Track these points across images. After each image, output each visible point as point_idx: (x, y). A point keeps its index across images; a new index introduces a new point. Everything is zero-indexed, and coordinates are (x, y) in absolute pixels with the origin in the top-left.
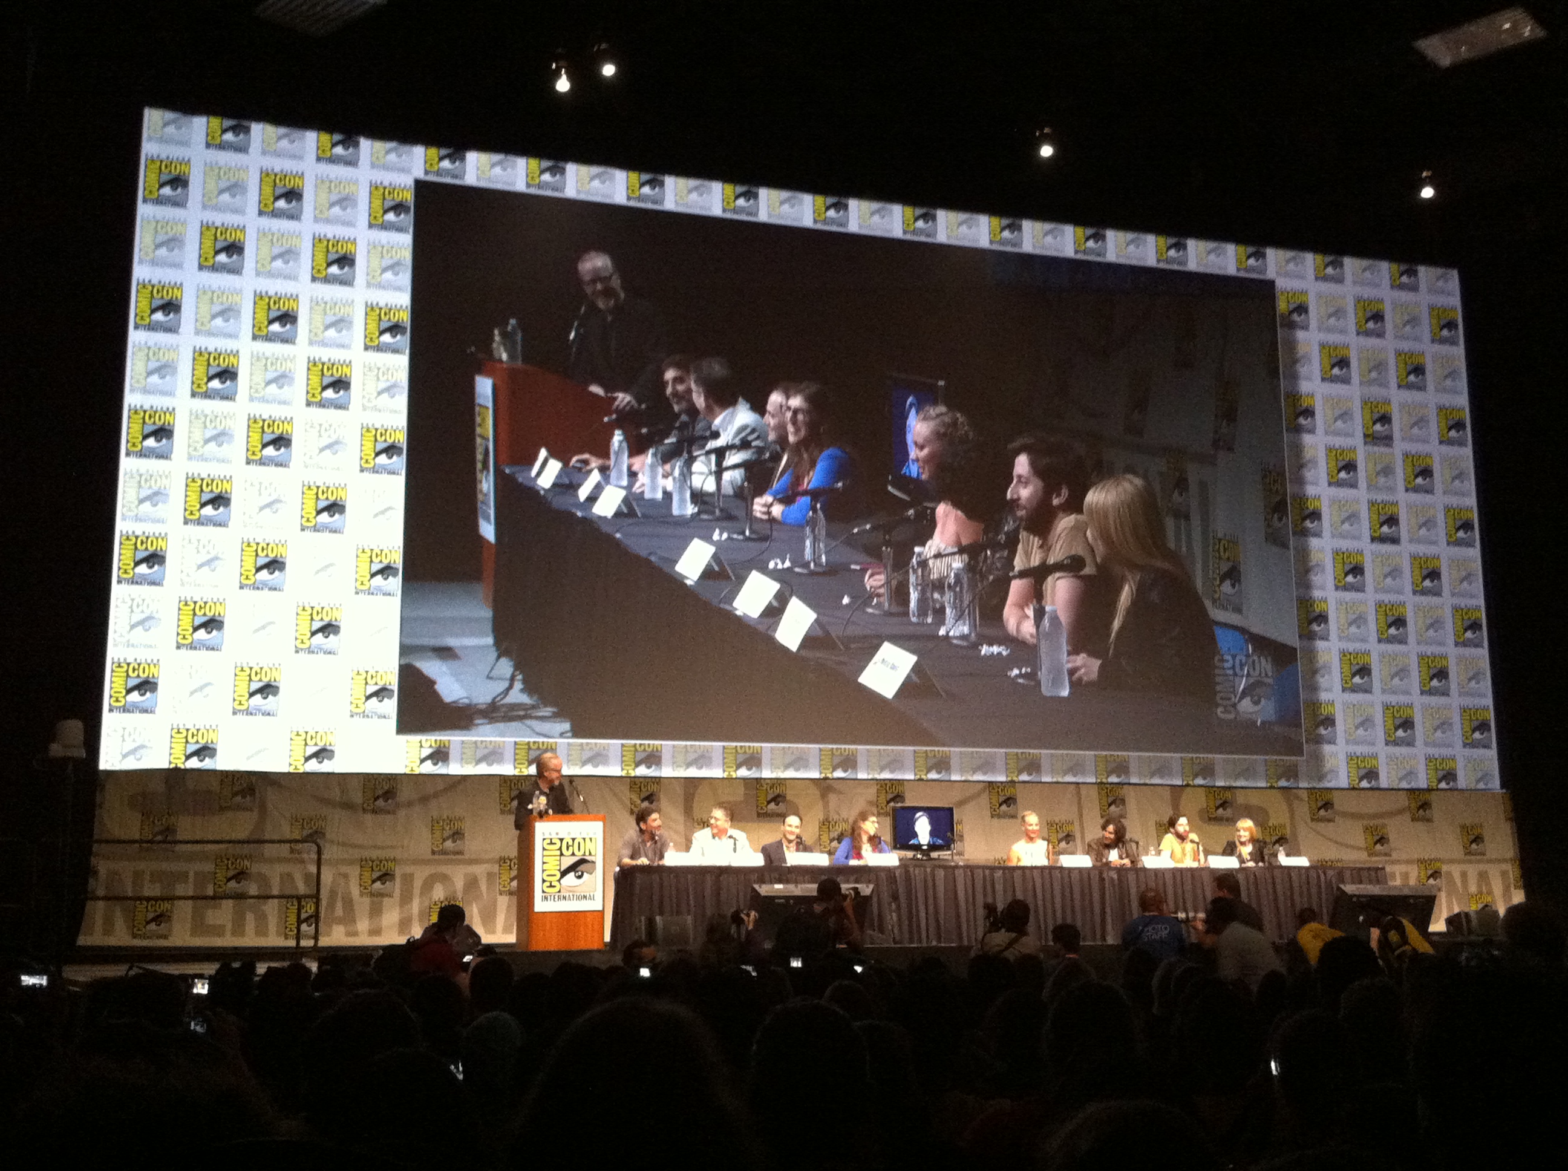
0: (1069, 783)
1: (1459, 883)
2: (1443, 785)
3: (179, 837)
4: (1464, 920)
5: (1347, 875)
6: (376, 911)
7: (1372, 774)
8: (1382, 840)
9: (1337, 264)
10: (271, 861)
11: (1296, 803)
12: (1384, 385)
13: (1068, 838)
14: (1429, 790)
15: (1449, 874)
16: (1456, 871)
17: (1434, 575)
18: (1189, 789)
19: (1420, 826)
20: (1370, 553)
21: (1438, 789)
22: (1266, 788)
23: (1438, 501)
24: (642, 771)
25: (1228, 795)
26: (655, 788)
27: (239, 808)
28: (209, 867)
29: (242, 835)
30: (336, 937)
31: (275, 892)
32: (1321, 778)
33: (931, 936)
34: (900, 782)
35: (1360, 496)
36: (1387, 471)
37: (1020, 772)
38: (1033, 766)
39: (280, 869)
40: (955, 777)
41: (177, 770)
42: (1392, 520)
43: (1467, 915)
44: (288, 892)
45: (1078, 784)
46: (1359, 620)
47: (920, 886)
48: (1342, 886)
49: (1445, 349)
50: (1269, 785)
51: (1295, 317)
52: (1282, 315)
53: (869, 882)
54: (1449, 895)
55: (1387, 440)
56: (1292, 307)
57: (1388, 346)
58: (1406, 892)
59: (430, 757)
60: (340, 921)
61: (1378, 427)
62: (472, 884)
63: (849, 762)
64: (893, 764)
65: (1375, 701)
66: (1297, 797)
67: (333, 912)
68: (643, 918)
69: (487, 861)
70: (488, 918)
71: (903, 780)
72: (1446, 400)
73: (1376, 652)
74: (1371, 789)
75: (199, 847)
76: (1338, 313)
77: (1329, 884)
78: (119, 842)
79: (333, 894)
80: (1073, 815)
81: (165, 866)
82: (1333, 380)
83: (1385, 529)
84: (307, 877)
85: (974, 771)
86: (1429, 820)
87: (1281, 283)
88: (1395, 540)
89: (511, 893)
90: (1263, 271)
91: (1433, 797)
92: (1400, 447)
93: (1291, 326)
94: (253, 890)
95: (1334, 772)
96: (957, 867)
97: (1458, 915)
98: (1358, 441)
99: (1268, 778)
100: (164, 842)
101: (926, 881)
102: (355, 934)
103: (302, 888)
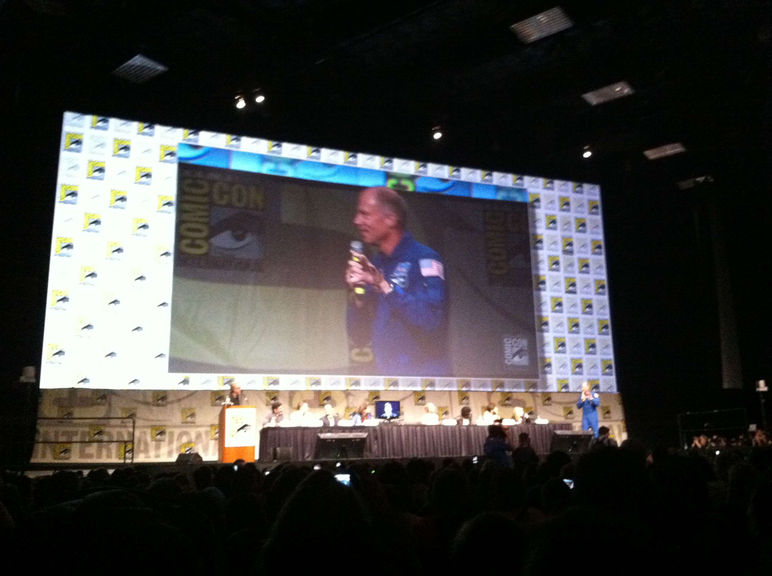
0: (446, 391)
3: (75, 417)
5: (557, 427)
6: (158, 447)
7: (566, 386)
8: (571, 413)
9: (552, 183)
10: (113, 426)
11: (537, 398)
12: (570, 231)
13: (446, 413)
17: (590, 306)
20: (565, 298)
23: (591, 277)
24: (271, 387)
26: (276, 395)
27: (99, 404)
28: (87, 429)
29: (101, 416)
30: (141, 458)
31: (115, 439)
32: (547, 388)
33: (391, 454)
35: (561, 275)
36: (571, 265)
37: (427, 387)
38: (432, 384)
39: (118, 429)
40: (401, 388)
41: (74, 388)
42: (573, 285)
44: (121, 439)
45: (450, 391)
46: (561, 324)
47: (386, 434)
48: (556, 432)
49: (593, 217)
50: (526, 391)
51: (536, 204)
52: (530, 204)
53: (365, 432)
55: (571, 252)
56: (534, 199)
57: (572, 215)
58: (579, 434)
60: (142, 452)
61: (568, 248)
62: (199, 436)
63: (357, 383)
64: (376, 383)
65: (567, 357)
66: (537, 396)
67: (140, 447)
68: (271, 449)
69: (205, 426)
71: (379, 390)
73: (568, 337)
74: (566, 392)
75: (82, 421)
76: (552, 202)
78: (49, 418)
79: (139, 441)
80: (448, 405)
81: (68, 429)
82: (550, 228)
83: (571, 288)
84: (129, 433)
85: (408, 386)
87: (531, 190)
88: (574, 292)
89: (216, 439)
90: (522, 185)
92: (576, 255)
93: (534, 207)
94: (105, 438)
95: (551, 385)
96: (401, 425)
98: (559, 253)
99: (526, 388)
100: (68, 418)
101: (389, 432)
102: (149, 457)
103: (126, 438)
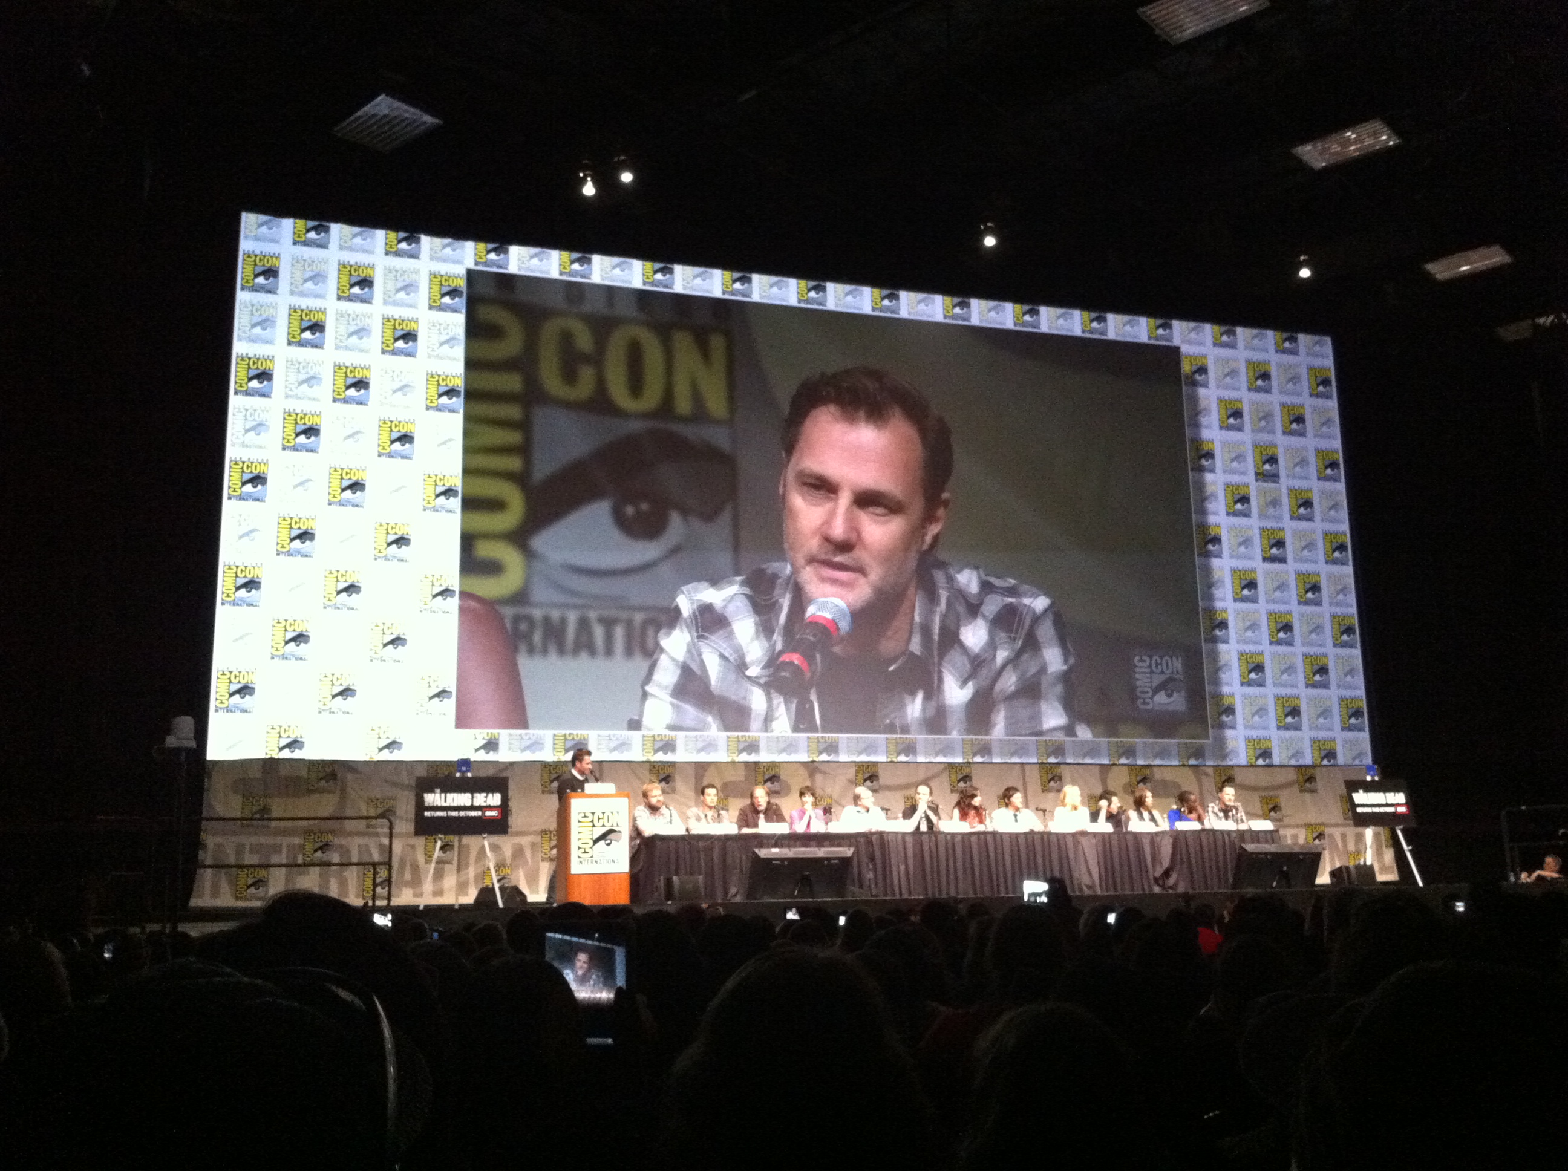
0: (1015, 763)
1: (1340, 844)
2: (1325, 762)
3: (274, 814)
4: (1345, 875)
5: (1247, 836)
6: (439, 876)
7: (1266, 754)
8: (1275, 808)
9: (1231, 333)
10: (350, 834)
11: (1204, 779)
12: (1271, 432)
14: (1313, 766)
15: (1331, 836)
16: (1337, 833)
17: (1315, 588)
18: (1115, 768)
19: (1307, 795)
20: (1262, 570)
21: (1320, 766)
22: (1179, 766)
23: (1318, 527)
24: (660, 757)
25: (1148, 772)
26: (670, 771)
27: (322, 791)
28: (297, 840)
29: (326, 814)
30: (405, 898)
31: (355, 860)
32: (1224, 757)
33: (904, 891)
34: (875, 764)
35: (1253, 524)
36: (1275, 503)
37: (975, 755)
38: (985, 750)
39: (359, 840)
40: (921, 759)
41: (272, 760)
42: (1280, 544)
43: (1347, 868)
44: (367, 859)
45: (1022, 764)
46: (1254, 626)
47: (892, 850)
48: (1244, 845)
49: (1320, 402)
50: (1181, 763)
51: (1197, 377)
52: (1187, 377)
53: (850, 846)
54: (1331, 853)
55: (1274, 477)
56: (1194, 368)
57: (1275, 400)
58: (1297, 850)
59: (484, 747)
60: (407, 884)
61: (1267, 467)
62: (518, 852)
63: (832, 748)
64: (869, 749)
65: (1269, 693)
66: (1206, 774)
67: (403, 876)
68: (662, 878)
69: (531, 834)
70: (533, 880)
71: (877, 762)
72: (1324, 444)
73: (1269, 653)
74: (1265, 766)
75: (288, 824)
76: (1233, 373)
77: (1232, 844)
78: (224, 819)
79: (402, 862)
81: (263, 840)
82: (1229, 428)
83: (1274, 551)
84: (381, 847)
85: (937, 754)
86: (1313, 791)
87: (1185, 349)
88: (1282, 560)
89: (551, 860)
90: (1170, 340)
91: (1318, 773)
92: (1285, 482)
93: (1194, 384)
94: (336, 858)
95: (1235, 752)
97: (1340, 868)
98: (1250, 478)
99: (1180, 756)
100: (261, 819)
101: (897, 847)
102: (421, 895)
103: (376, 857)
